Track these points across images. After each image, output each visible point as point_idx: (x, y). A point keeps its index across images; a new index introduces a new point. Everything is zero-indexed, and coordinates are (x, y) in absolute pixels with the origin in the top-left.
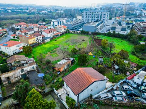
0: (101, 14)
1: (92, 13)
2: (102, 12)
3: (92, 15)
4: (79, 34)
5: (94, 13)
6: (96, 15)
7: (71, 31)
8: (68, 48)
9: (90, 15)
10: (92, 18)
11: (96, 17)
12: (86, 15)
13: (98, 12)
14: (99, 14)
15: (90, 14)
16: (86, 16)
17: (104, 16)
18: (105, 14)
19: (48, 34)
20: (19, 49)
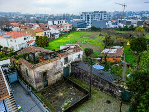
0: (101, 15)
4: (88, 31)
6: (96, 16)
7: (78, 29)
9: (89, 16)
10: (92, 19)
12: (85, 16)
15: (89, 14)
16: (85, 17)
17: (104, 17)
18: (106, 15)
19: (55, 29)
20: (26, 43)
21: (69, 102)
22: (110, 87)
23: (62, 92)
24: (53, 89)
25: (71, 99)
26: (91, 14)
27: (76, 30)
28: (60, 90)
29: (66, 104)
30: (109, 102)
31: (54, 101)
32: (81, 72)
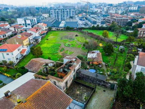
0: (70, 11)
1: (60, 10)
2: (70, 10)
3: (61, 12)
5: (62, 10)
6: (65, 12)
8: (72, 45)
9: (59, 13)
10: (62, 15)
11: (65, 14)
12: (55, 12)
13: (66, 10)
14: (68, 11)
15: (59, 11)
16: (55, 14)
17: (73, 13)
18: (74, 11)
19: (36, 33)
20: (20, 53)
21: (85, 95)
22: (104, 83)
23: (78, 91)
24: (72, 90)
25: (85, 94)
26: (60, 11)
27: (52, 29)
28: (76, 90)
29: (84, 97)
30: (104, 91)
31: (77, 97)
32: (85, 76)
